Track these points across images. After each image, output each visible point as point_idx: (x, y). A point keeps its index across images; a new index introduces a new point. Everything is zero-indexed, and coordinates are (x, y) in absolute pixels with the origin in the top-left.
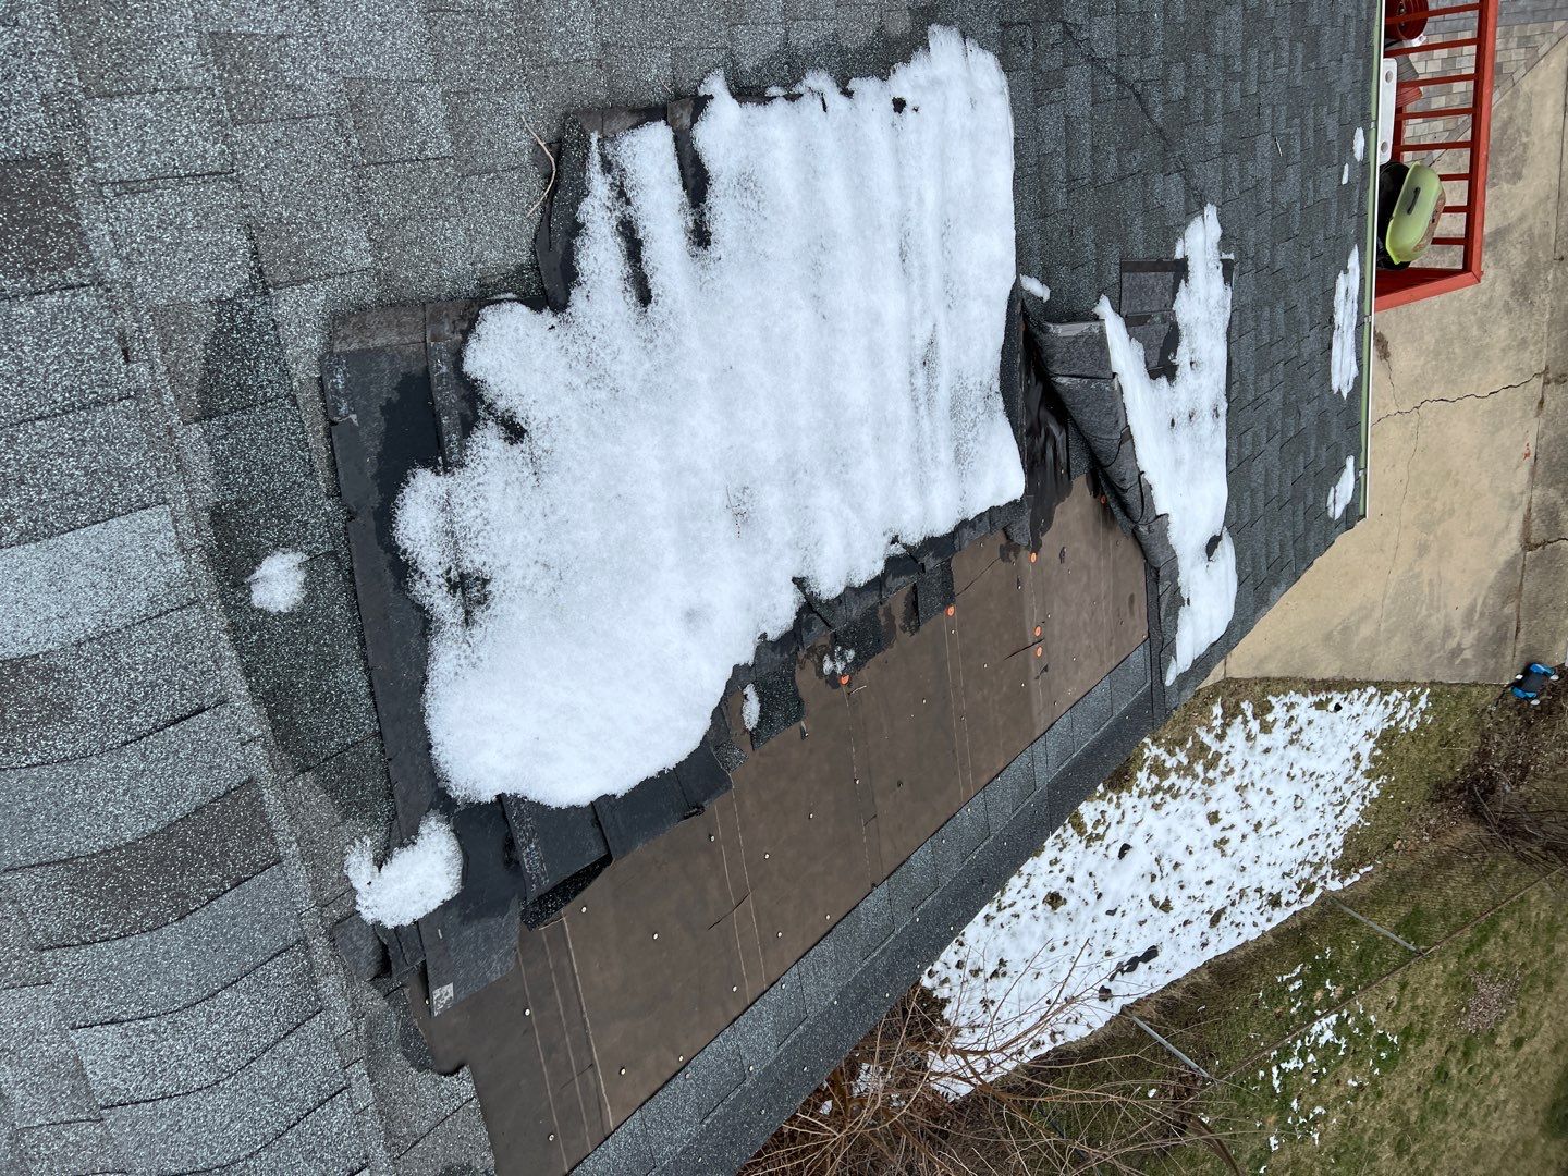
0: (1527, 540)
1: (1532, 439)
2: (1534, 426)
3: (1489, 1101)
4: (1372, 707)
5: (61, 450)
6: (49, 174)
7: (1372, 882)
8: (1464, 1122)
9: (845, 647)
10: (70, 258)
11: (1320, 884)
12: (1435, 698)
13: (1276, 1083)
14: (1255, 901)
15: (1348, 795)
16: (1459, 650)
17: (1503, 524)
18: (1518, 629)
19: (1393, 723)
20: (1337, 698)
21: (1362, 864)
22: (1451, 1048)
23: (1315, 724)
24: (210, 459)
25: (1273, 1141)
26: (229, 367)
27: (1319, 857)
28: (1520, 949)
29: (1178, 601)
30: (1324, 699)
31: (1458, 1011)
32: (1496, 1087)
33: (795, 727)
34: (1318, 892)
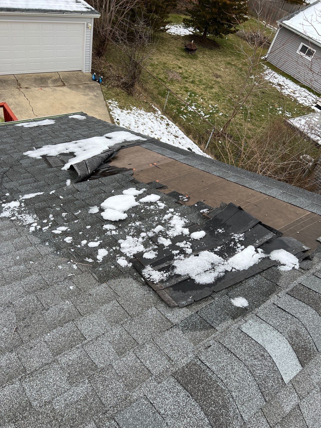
0: (63, 85)
1: (37, 89)
2: (33, 89)
3: (195, 71)
4: (115, 112)
5: (241, 351)
6: (178, 375)
7: (156, 104)
8: (201, 75)
9: (179, 198)
10: (195, 364)
11: (160, 116)
12: (108, 99)
13: (208, 116)
14: (169, 129)
15: (137, 114)
16: (95, 96)
17: (61, 91)
18: (85, 84)
19: (117, 107)
20: (115, 120)
21: (152, 108)
22: (186, 81)
23: (123, 124)
24: (222, 323)
25: (220, 114)
26: (198, 327)
27: (154, 117)
28: (159, 71)
29: (125, 141)
30: (117, 123)
31: (178, 81)
32: (191, 70)
33: (204, 202)
34: (162, 116)
